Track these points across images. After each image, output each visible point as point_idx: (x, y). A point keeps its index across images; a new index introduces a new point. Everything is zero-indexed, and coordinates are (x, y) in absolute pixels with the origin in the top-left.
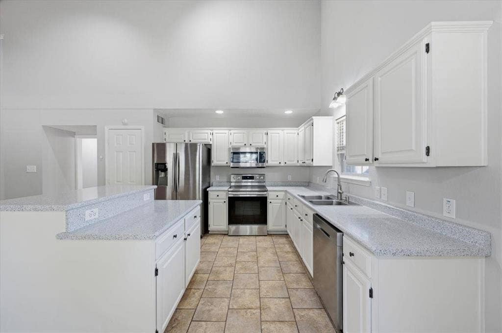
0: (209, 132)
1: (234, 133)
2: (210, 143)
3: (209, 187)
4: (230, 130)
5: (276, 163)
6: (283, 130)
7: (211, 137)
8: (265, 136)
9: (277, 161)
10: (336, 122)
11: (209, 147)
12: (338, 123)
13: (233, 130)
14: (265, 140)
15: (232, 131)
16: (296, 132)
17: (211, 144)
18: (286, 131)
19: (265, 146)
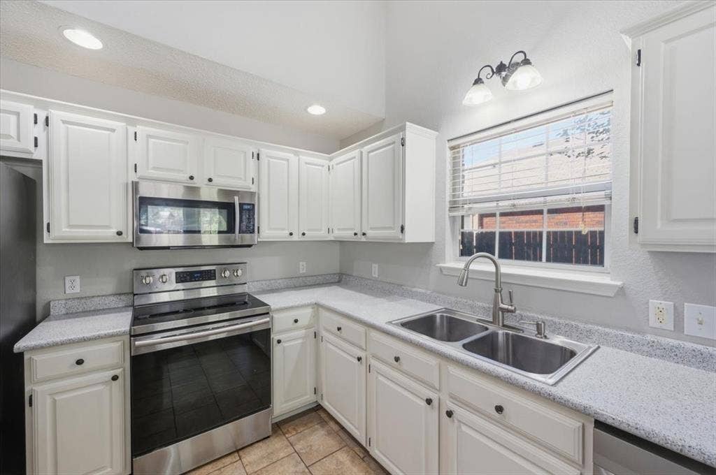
0: (29, 110)
1: (149, 136)
2: (35, 157)
3: (29, 324)
4: (133, 123)
5: (282, 235)
6: (296, 154)
7: (39, 130)
8: (252, 163)
9: (283, 229)
10: (448, 145)
11: (28, 171)
12: (452, 148)
13: (142, 123)
14: (252, 173)
15: (140, 129)
16: (326, 163)
17: (39, 162)
18: (304, 158)
19: (253, 189)
